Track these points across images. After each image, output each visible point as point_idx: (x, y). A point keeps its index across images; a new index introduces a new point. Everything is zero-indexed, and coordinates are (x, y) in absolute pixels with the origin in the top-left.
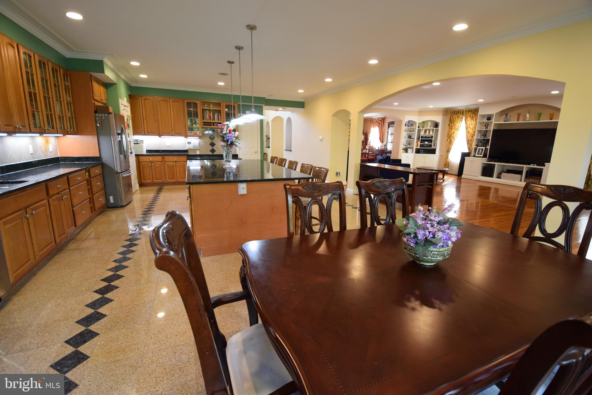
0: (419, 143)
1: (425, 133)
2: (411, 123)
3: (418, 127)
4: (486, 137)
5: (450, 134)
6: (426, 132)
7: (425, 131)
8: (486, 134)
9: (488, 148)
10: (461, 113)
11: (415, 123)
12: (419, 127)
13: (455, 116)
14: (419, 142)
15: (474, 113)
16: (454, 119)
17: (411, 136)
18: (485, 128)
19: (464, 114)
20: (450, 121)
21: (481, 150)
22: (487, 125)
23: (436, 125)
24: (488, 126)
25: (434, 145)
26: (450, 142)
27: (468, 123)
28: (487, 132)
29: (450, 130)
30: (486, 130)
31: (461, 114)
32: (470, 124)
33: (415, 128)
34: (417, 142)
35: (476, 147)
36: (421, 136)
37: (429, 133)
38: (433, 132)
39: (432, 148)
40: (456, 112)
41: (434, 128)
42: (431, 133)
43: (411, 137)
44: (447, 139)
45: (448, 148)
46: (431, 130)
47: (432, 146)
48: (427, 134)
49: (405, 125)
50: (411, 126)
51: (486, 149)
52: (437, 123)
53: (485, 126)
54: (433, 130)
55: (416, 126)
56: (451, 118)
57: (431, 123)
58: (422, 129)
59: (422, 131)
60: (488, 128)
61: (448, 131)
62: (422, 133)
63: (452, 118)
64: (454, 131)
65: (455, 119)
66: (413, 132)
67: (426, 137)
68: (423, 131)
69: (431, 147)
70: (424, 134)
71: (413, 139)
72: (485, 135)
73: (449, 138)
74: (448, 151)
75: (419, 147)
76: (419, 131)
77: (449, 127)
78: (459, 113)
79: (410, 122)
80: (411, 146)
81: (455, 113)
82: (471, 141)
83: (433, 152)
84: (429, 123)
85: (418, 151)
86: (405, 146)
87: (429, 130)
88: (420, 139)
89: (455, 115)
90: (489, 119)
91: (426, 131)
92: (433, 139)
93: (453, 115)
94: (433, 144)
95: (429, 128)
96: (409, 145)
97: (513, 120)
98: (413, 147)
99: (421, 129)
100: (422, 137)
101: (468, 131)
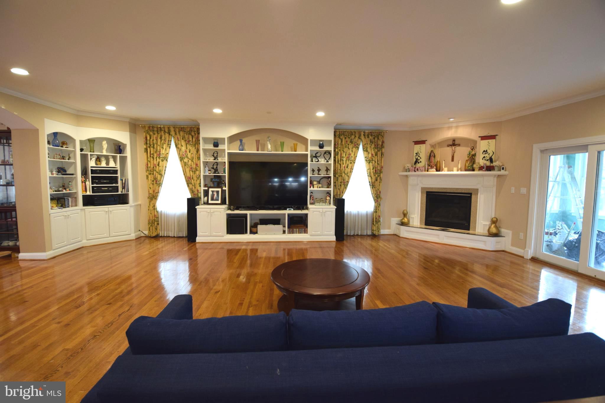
0: (89, 184)
1: (98, 163)
2: (59, 140)
3: (80, 151)
4: (217, 172)
5: (152, 167)
6: (100, 161)
7: (96, 160)
8: (217, 168)
9: (225, 190)
10: (165, 131)
11: (73, 140)
12: (82, 150)
13: (155, 136)
14: (87, 183)
15: (190, 134)
16: (153, 140)
17: (66, 169)
18: (213, 158)
19: (173, 133)
20: (147, 144)
21: (215, 193)
22: (215, 155)
23: (119, 148)
24: (217, 156)
25: (123, 188)
26: (153, 181)
27: (184, 149)
28: (217, 165)
29: (149, 160)
30: (216, 162)
31: (166, 134)
32: (186, 152)
33: (74, 152)
34: (84, 182)
35: (206, 188)
36: (91, 170)
37: (107, 163)
38: (115, 162)
39: (120, 193)
40: (156, 129)
41: (118, 155)
42: (112, 164)
43: (65, 171)
44: (147, 176)
45: (151, 192)
46: (110, 157)
47: (120, 189)
48: (103, 164)
49: (49, 143)
50: (62, 147)
51: (223, 192)
52: (120, 146)
53: (213, 156)
54: (115, 158)
55: (74, 147)
56: (146, 138)
57: (107, 143)
58: (91, 155)
59: (91, 159)
60: (219, 159)
61: (146, 161)
62: (92, 163)
63: (150, 138)
64: (159, 162)
65: (157, 140)
66: (69, 159)
67: (102, 172)
68: (94, 159)
69: (118, 192)
70: (96, 164)
71: (72, 174)
72: (216, 171)
73: (150, 174)
74: (153, 197)
75: (88, 193)
76: (84, 158)
77: (146, 153)
78: (162, 132)
79: (58, 137)
80: (70, 190)
81: (153, 131)
82: (193, 179)
83: (123, 200)
84: (105, 145)
85: (88, 201)
86: (56, 191)
87: (107, 158)
88: (90, 175)
89: (154, 134)
90: (216, 145)
91: (98, 159)
92: (119, 175)
93: (151, 133)
94: (119, 184)
95: (105, 153)
96: (65, 189)
97: (250, 149)
98: (76, 193)
99: (89, 153)
100: (93, 172)
101: (185, 163)
